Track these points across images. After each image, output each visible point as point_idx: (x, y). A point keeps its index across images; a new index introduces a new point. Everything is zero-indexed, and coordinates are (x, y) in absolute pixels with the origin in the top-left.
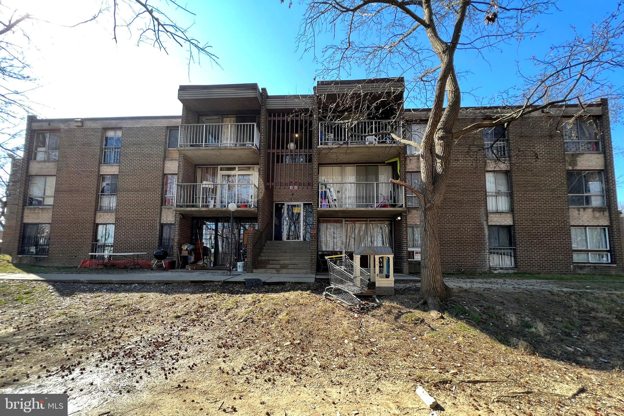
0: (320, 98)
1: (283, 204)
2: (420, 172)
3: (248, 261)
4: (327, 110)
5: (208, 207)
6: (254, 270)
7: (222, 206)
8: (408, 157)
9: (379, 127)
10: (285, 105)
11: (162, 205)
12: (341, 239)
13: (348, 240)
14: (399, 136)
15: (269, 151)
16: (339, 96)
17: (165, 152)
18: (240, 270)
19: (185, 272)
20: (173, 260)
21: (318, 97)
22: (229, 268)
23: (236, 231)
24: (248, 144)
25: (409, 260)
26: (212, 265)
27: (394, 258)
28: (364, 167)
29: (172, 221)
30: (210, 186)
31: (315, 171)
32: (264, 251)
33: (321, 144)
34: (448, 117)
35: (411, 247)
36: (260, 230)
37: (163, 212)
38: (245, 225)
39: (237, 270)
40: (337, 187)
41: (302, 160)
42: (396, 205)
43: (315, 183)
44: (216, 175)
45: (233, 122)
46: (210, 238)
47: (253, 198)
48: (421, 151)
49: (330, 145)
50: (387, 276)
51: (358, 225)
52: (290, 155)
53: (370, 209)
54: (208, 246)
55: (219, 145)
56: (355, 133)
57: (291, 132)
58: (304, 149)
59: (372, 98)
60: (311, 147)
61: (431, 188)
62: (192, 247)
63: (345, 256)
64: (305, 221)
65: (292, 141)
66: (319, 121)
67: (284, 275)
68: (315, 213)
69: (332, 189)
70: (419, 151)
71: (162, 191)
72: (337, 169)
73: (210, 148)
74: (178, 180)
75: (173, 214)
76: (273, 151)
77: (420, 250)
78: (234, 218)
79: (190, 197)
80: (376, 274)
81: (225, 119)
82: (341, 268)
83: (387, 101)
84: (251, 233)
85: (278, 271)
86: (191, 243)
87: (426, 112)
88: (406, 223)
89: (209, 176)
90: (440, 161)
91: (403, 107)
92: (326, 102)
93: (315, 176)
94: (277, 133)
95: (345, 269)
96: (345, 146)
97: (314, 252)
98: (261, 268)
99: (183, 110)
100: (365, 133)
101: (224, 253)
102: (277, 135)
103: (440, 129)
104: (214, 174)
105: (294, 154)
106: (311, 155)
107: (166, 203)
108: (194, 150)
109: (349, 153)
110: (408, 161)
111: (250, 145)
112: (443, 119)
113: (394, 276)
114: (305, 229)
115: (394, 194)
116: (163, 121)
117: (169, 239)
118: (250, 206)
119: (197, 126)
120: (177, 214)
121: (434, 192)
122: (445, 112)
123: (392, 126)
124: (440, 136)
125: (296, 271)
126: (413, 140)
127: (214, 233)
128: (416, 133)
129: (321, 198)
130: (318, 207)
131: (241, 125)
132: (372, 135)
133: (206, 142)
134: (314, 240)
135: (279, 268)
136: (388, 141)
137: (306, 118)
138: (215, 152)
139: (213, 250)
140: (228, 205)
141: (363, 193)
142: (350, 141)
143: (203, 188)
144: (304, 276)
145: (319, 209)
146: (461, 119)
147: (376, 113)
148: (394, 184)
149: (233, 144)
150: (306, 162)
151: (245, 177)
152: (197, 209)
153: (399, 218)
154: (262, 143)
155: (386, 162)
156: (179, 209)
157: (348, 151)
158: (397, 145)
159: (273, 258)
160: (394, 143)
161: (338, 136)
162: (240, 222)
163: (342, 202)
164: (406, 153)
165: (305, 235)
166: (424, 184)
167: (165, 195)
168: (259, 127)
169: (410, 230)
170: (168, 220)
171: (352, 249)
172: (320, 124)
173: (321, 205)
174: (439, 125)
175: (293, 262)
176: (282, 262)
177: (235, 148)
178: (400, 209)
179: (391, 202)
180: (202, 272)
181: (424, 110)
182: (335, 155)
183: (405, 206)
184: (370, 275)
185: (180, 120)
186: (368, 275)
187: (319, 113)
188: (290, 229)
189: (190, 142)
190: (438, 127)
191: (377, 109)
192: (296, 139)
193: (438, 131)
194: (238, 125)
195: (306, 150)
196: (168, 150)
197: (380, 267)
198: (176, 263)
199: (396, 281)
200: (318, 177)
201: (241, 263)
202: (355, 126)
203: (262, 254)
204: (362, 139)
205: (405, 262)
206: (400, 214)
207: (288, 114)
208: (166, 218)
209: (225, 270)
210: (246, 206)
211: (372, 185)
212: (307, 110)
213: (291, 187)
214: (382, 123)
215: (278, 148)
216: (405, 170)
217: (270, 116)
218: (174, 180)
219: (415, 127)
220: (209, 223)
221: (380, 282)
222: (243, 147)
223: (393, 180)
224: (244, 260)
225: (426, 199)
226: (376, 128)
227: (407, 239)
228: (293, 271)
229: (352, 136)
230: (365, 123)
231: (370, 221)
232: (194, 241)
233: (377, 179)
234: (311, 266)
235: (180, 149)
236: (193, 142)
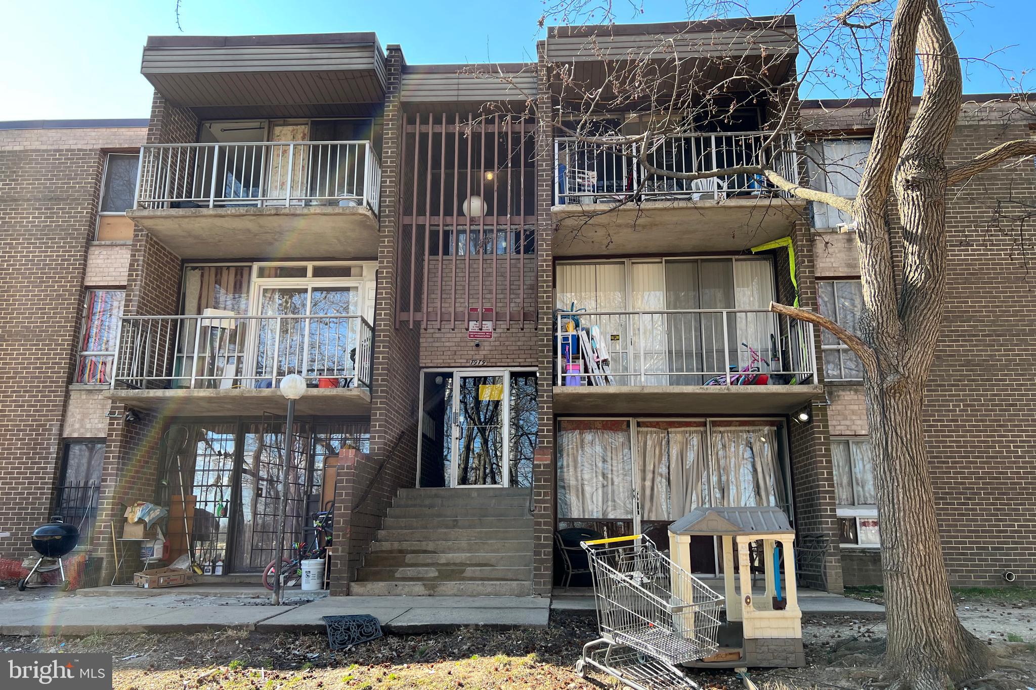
0: (558, 74)
1: (450, 375)
2: (859, 277)
3: (336, 557)
4: (576, 108)
5: (215, 387)
6: (355, 587)
7: (258, 384)
8: (820, 235)
9: (729, 153)
10: (455, 93)
11: (70, 381)
12: (629, 478)
13: (648, 483)
14: (790, 179)
15: (407, 220)
16: (611, 69)
17: (92, 223)
18: (309, 584)
19: (130, 594)
20: (94, 555)
21: (549, 70)
22: (272, 580)
23: (300, 462)
24: (347, 200)
25: (842, 546)
26: (219, 571)
27: (796, 544)
28: (690, 265)
29: (98, 430)
30: (225, 324)
31: (546, 277)
32: (389, 521)
33: (562, 201)
34: (930, 121)
35: (845, 506)
36: (377, 454)
37: (72, 402)
38: (330, 439)
39: (298, 586)
40: (612, 325)
41: (504, 244)
42: (792, 376)
43: (545, 314)
44: (245, 289)
45: (303, 139)
46: (217, 484)
47: (357, 357)
48: (856, 222)
49: (588, 204)
50: (779, 604)
51: (677, 436)
52: (471, 231)
53: (712, 389)
54: (210, 508)
55: (259, 203)
56: (660, 172)
57: (472, 167)
58: (512, 214)
59: (707, 75)
60: (530, 210)
61: (894, 327)
62: (157, 512)
63: (644, 541)
64: (515, 423)
65: (475, 193)
66: (554, 137)
67: (450, 602)
68: (545, 402)
69: (595, 331)
70: (852, 220)
71: (76, 337)
72: (608, 272)
73: (232, 211)
74: (126, 306)
75: (103, 407)
76: (421, 221)
77: (872, 513)
78: (297, 419)
79: (161, 356)
80: (744, 596)
81: (277, 130)
82: (631, 577)
83: (749, 81)
84: (348, 467)
85: (432, 589)
86: (157, 503)
87: (862, 110)
88: (826, 433)
89: (223, 291)
90: (916, 248)
91: (796, 99)
92: (575, 85)
93: (545, 292)
94: (433, 168)
95: (646, 580)
96: (631, 205)
97: (545, 524)
98: (377, 577)
99: (154, 102)
100: (689, 169)
101: (263, 531)
102: (433, 174)
103: (907, 158)
104: (239, 286)
105: (481, 228)
106: (532, 232)
107: (83, 373)
108: (183, 217)
109: (644, 227)
110: (820, 246)
111: (352, 204)
112: (914, 128)
113: (800, 600)
114: (516, 448)
115: (784, 342)
116: (92, 133)
117: (86, 488)
118: (347, 383)
119: (194, 150)
120: (118, 408)
121: (904, 338)
122: (919, 111)
123: (768, 152)
124: (909, 178)
125: (489, 586)
126: (829, 186)
127: (230, 464)
128: (839, 169)
129: (563, 355)
130: (555, 383)
131: (325, 147)
132: (712, 175)
133: (218, 194)
134: (544, 487)
135: (434, 579)
136: (757, 190)
137: (517, 128)
138: (247, 224)
139: (224, 522)
140: (278, 382)
141: (689, 339)
142: (645, 191)
143: (204, 330)
144: (514, 602)
145: (558, 389)
146: (965, 126)
147: (719, 113)
148: (781, 317)
149: (300, 200)
150: (518, 252)
151: (331, 296)
152: (180, 393)
153: (804, 417)
154: (388, 196)
155: (754, 250)
156: (123, 393)
157: (640, 221)
158: (785, 203)
159: (416, 546)
160: (776, 196)
161: (610, 178)
162: (314, 430)
163: (626, 369)
164: (814, 226)
165: (516, 465)
166: (874, 316)
167: (83, 350)
168: (377, 149)
169: (837, 454)
170: (88, 426)
171: (662, 511)
172: (556, 146)
173: (564, 378)
174: (906, 147)
175: (482, 555)
176: (443, 558)
177: (306, 211)
178: (804, 389)
179: (775, 367)
180: (185, 594)
181: (858, 103)
182: (601, 232)
183: (821, 381)
184: (723, 602)
185: (144, 131)
186: (718, 603)
187: (555, 113)
188: (468, 448)
189: (171, 192)
190: (903, 153)
191: (722, 102)
192: (489, 186)
193: (903, 163)
194: (316, 148)
195: (516, 218)
196: (101, 216)
197: (753, 569)
198: (105, 563)
199: (808, 619)
200: (553, 297)
201: (313, 561)
202: (660, 149)
203: (382, 533)
204: (680, 186)
205: (831, 555)
206: (806, 404)
207: (464, 119)
208: (82, 421)
209: (260, 585)
210: (335, 383)
211: (716, 319)
212: (519, 106)
213: (472, 324)
214: (737, 142)
215: (435, 212)
216: (813, 272)
217: (411, 121)
218: (116, 304)
219: (834, 152)
220: (216, 436)
221: (758, 624)
222: (329, 210)
223: (780, 307)
224: (322, 554)
225: (883, 362)
226: (719, 155)
227: (830, 479)
228: (476, 586)
229: (650, 178)
230: (688, 140)
231: (714, 424)
232: (165, 495)
233: (729, 300)
234: (536, 569)
235: (138, 214)
236: (179, 195)
